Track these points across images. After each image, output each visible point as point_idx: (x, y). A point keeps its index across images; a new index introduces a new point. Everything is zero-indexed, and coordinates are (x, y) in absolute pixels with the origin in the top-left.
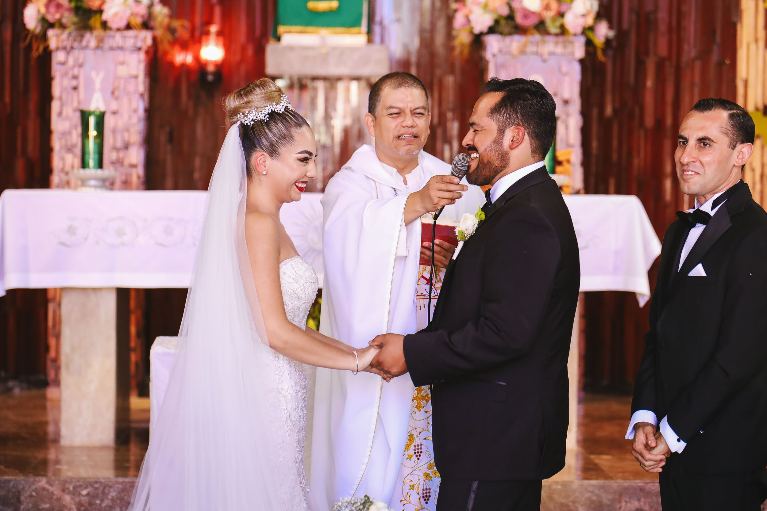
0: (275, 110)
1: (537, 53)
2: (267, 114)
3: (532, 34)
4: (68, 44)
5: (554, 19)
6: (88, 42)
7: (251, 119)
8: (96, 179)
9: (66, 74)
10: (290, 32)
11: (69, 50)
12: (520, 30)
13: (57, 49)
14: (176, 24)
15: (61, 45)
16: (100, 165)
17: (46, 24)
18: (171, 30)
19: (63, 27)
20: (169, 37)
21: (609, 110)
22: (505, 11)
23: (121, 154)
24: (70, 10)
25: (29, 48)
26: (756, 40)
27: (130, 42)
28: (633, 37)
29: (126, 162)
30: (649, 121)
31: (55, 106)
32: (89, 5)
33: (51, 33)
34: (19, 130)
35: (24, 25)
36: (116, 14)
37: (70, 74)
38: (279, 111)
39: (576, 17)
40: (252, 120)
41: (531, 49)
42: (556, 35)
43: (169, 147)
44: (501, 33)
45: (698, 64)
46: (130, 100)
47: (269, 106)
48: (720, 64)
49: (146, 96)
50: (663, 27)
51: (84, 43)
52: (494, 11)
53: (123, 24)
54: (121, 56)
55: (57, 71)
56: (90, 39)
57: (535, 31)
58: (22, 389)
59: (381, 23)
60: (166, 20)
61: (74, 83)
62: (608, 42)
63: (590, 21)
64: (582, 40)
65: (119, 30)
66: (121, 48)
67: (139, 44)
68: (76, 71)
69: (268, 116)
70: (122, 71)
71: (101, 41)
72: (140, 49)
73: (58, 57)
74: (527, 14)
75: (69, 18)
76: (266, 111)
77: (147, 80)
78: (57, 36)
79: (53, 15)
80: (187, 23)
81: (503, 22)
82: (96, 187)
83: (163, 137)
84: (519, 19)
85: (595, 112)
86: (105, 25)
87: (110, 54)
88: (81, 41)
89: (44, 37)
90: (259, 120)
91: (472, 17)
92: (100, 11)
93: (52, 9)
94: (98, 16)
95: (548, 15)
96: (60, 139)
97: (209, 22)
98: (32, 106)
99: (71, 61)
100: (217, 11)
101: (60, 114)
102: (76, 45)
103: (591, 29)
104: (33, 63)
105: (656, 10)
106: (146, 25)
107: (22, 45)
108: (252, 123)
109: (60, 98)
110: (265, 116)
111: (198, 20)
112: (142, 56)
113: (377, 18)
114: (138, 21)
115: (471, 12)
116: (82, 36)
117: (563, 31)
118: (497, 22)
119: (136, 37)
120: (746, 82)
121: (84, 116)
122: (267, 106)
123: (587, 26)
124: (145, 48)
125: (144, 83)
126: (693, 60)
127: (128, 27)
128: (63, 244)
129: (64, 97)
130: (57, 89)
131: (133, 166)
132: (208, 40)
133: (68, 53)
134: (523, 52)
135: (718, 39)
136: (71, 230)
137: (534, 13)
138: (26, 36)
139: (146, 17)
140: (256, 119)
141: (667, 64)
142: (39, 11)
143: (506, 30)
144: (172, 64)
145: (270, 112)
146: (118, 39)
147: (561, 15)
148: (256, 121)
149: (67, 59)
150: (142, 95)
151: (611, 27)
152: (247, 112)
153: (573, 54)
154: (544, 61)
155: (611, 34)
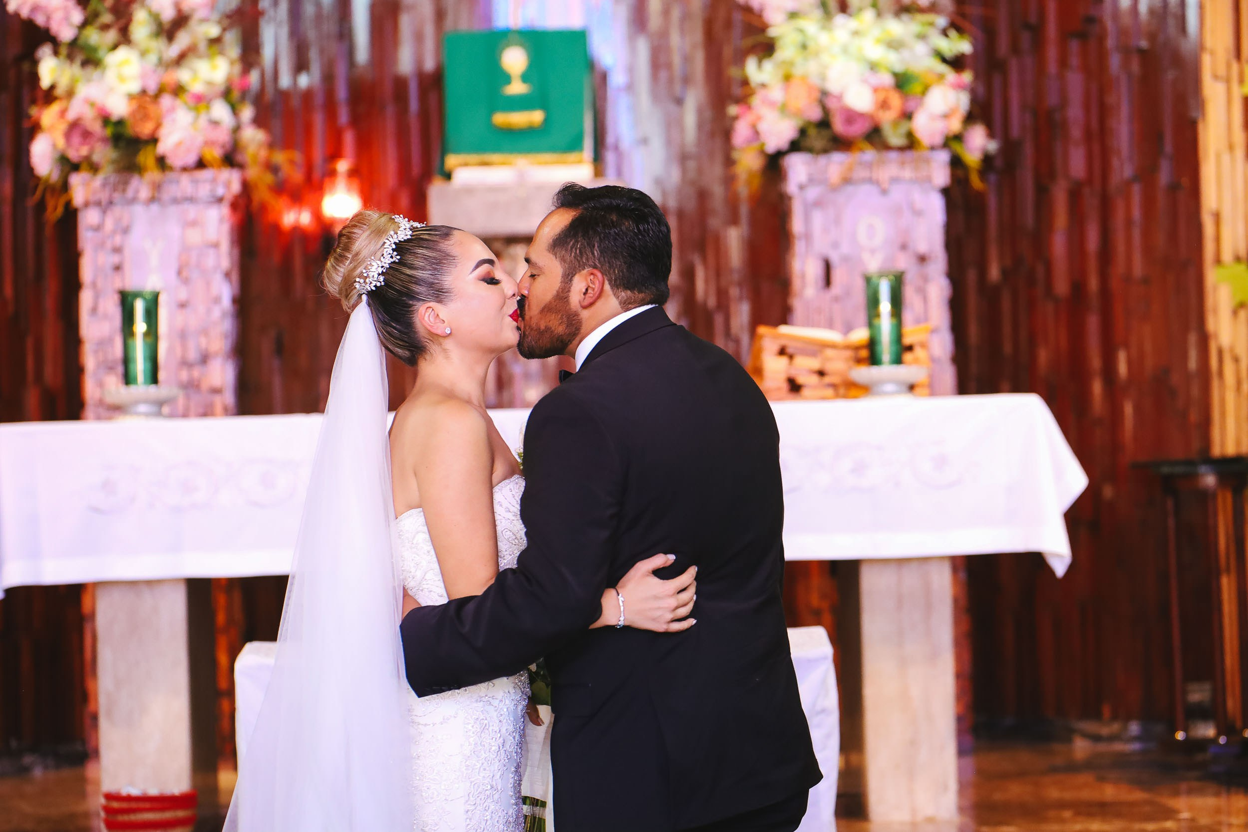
0: (400, 240)
1: (870, 181)
2: (391, 252)
3: (861, 150)
4: (104, 196)
5: (895, 123)
6: (137, 191)
7: (376, 276)
8: (146, 401)
9: (101, 245)
10: (466, 165)
11: (105, 206)
12: (841, 144)
13: (87, 205)
14: (280, 158)
15: (92, 198)
16: (154, 379)
17: (69, 166)
18: (272, 168)
19: (94, 168)
20: (269, 178)
21: (994, 273)
22: (815, 114)
23: (196, 373)
24: (104, 140)
25: (41, 207)
26: (1231, 147)
27: (204, 191)
28: (1028, 150)
29: (205, 386)
30: (1062, 286)
31: (86, 298)
32: (134, 131)
33: (77, 180)
34: (30, 342)
35: (31, 170)
36: (179, 144)
37: (109, 244)
38: (406, 238)
39: (933, 117)
40: (379, 274)
41: (862, 173)
42: (901, 149)
43: (276, 363)
44: (810, 150)
45: (1136, 190)
46: (208, 284)
47: (387, 241)
48: (1173, 188)
49: (235, 277)
50: (1076, 132)
51: (130, 193)
52: (796, 114)
53: (191, 159)
54: (192, 211)
55: (87, 239)
56: (140, 187)
57: (865, 145)
58: (46, 767)
59: (616, 148)
60: (263, 153)
61: (115, 259)
62: (987, 159)
63: (955, 125)
64: (943, 157)
65: (185, 169)
66: (191, 200)
67: (220, 191)
68: (118, 240)
69: (395, 253)
70: (194, 236)
71: (157, 187)
72: (220, 200)
73: (89, 218)
74: (851, 116)
75: (103, 154)
76: (389, 248)
77: (236, 252)
78: (86, 184)
79: (77, 150)
80: (298, 156)
81: (812, 132)
82: (147, 415)
83: (266, 346)
84: (839, 126)
85: (972, 276)
86: (162, 162)
87: (173, 210)
88: (124, 190)
89: (64, 187)
90: (388, 267)
91: (763, 127)
92: (154, 140)
93: (76, 139)
94: (150, 148)
95: (887, 118)
96: (96, 352)
97: (335, 154)
98: (49, 302)
99: (109, 224)
100: (349, 139)
101: (94, 310)
102: (117, 196)
103: (958, 138)
104: (48, 231)
105: (1064, 103)
106: (230, 159)
107: (31, 202)
108: (382, 278)
109: (94, 285)
110: (392, 256)
111: (318, 153)
112: (225, 210)
113: (610, 139)
114: (215, 153)
115: (759, 118)
116: (126, 183)
117: (912, 143)
118: (803, 132)
119: (214, 181)
120: (1217, 217)
121: (126, 300)
122: (385, 243)
123: (951, 134)
124: (229, 197)
125: (231, 254)
126: (1128, 183)
127: (201, 164)
128: (96, 510)
129: (100, 284)
130: (87, 270)
131: (216, 391)
132: (333, 183)
133: (104, 212)
134: (847, 181)
135: (1168, 148)
136: (107, 486)
137: (862, 115)
138: (36, 187)
139: (228, 147)
140: (383, 269)
141: (1086, 191)
142: (54, 146)
143: (818, 144)
144: (277, 228)
145: (394, 247)
146: (185, 184)
147: (907, 116)
148: (384, 271)
149: (104, 220)
150: (227, 275)
151: (991, 134)
152: (364, 271)
153: (929, 179)
154: (884, 192)
155: (993, 146)
